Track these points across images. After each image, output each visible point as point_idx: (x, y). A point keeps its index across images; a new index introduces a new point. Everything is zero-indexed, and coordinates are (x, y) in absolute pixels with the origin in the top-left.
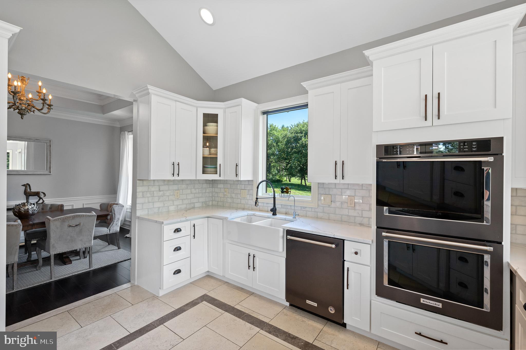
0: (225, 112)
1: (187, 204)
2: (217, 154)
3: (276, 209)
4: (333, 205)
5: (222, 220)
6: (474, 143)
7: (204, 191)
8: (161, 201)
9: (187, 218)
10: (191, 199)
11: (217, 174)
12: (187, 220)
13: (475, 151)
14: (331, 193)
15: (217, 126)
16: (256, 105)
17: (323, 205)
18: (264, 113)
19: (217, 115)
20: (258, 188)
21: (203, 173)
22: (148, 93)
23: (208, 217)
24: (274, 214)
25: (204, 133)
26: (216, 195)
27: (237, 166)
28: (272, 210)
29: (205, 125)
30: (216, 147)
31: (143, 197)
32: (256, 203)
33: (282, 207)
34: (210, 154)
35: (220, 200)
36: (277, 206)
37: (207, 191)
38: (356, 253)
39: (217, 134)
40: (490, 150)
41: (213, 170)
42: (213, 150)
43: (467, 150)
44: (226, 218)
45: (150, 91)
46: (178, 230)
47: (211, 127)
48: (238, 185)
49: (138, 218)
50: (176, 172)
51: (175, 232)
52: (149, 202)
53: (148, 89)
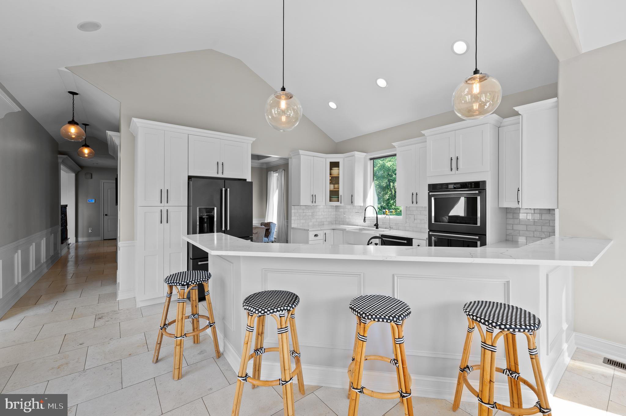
0: (344, 160)
1: (319, 222)
2: (339, 189)
3: (378, 225)
4: (416, 221)
5: (342, 231)
6: (473, 184)
7: (330, 214)
8: (304, 219)
9: (322, 229)
10: (321, 219)
11: (339, 201)
12: (321, 230)
13: (474, 188)
14: (414, 214)
15: (339, 170)
16: (366, 154)
17: (409, 222)
18: (371, 159)
19: (339, 162)
20: (365, 210)
21: (330, 201)
22: (299, 154)
23: (334, 229)
24: (377, 228)
25: (330, 174)
26: (338, 217)
27: (352, 196)
28: (375, 225)
29: (331, 169)
30: (338, 184)
31: (295, 216)
32: (364, 220)
33: (383, 223)
34: (334, 189)
35: (341, 221)
36: (378, 223)
37: (332, 214)
38: (419, 246)
39: (339, 175)
40: (479, 187)
41: (336, 199)
42: (336, 186)
43: (470, 187)
44: (345, 230)
45: (300, 153)
46: (316, 235)
47: (335, 171)
48: (354, 210)
49: (293, 228)
50: (314, 201)
51: (315, 236)
52: (298, 219)
53: (299, 152)
